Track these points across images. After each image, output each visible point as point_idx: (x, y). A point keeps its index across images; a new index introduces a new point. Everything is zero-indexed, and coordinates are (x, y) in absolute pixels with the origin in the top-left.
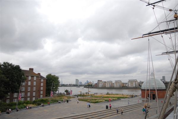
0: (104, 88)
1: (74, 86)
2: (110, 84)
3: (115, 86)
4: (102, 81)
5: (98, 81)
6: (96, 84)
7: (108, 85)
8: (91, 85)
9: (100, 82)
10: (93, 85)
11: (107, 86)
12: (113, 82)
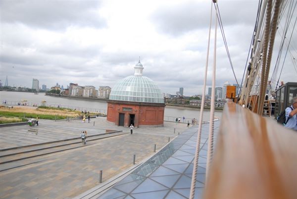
0: (80, 97)
1: (29, 90)
2: (90, 91)
3: (99, 95)
4: (77, 84)
5: (71, 84)
6: (67, 90)
7: (86, 94)
8: (58, 92)
9: (74, 87)
10: (61, 91)
11: (84, 95)
12: (96, 89)
